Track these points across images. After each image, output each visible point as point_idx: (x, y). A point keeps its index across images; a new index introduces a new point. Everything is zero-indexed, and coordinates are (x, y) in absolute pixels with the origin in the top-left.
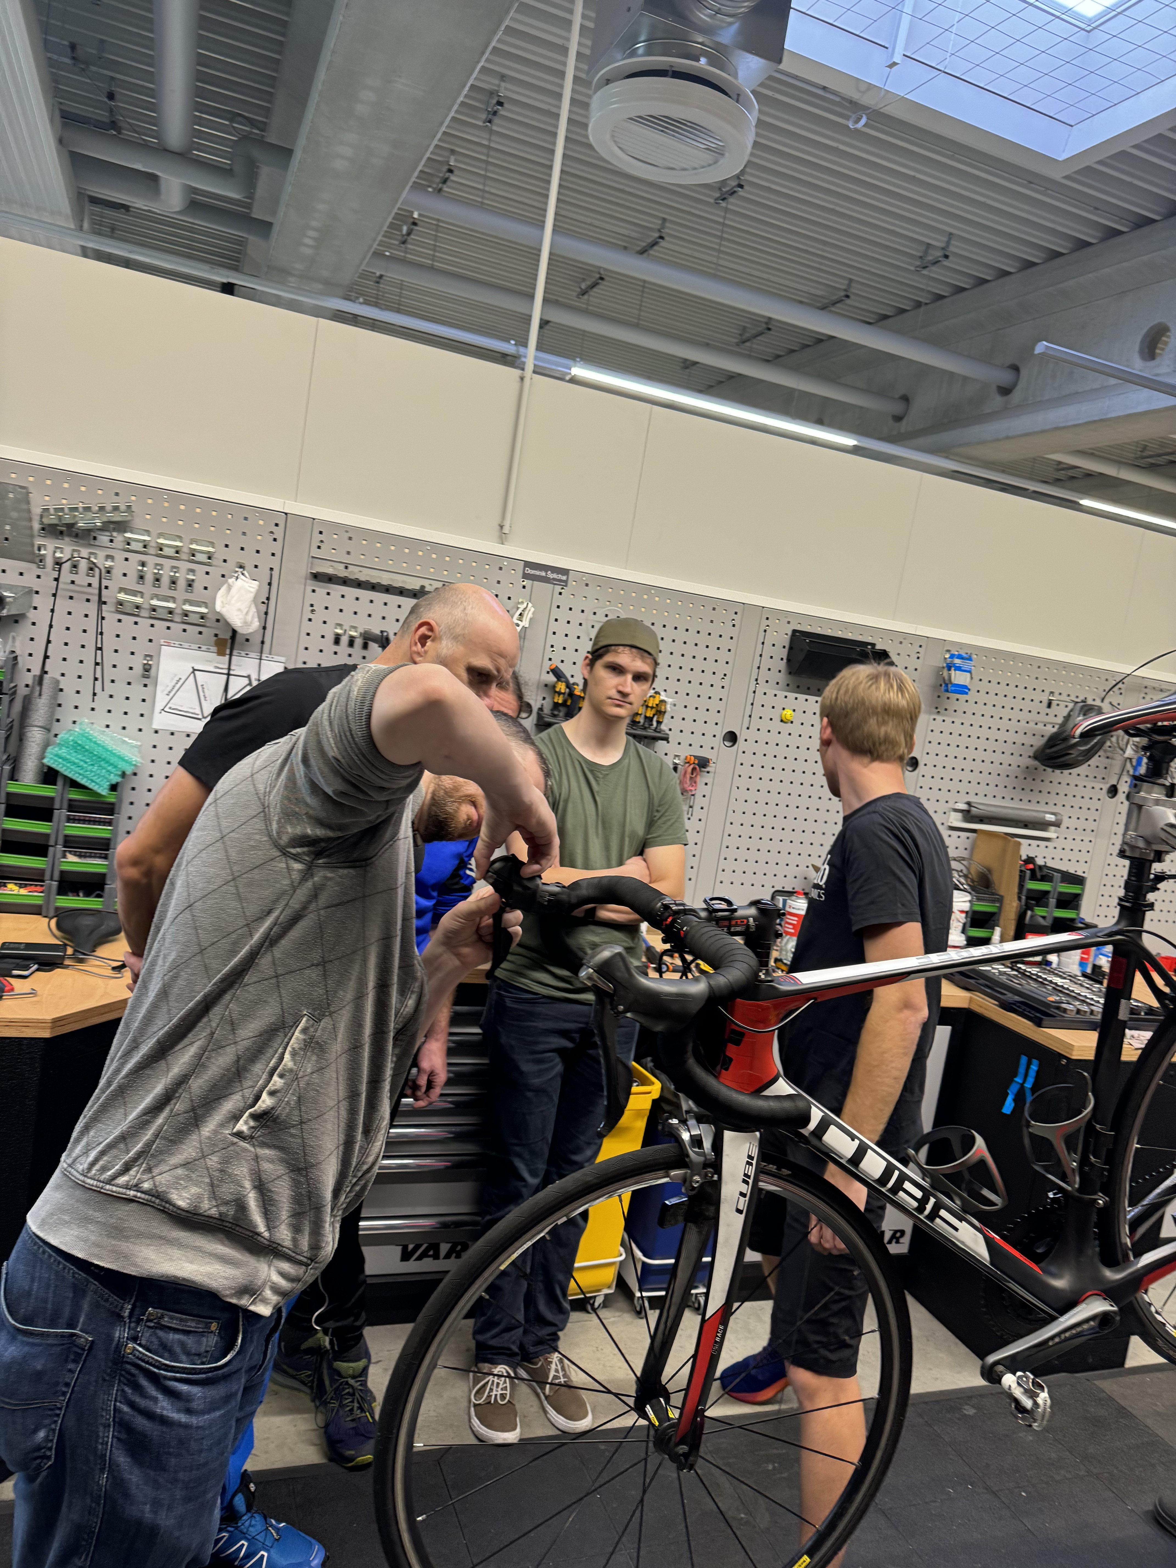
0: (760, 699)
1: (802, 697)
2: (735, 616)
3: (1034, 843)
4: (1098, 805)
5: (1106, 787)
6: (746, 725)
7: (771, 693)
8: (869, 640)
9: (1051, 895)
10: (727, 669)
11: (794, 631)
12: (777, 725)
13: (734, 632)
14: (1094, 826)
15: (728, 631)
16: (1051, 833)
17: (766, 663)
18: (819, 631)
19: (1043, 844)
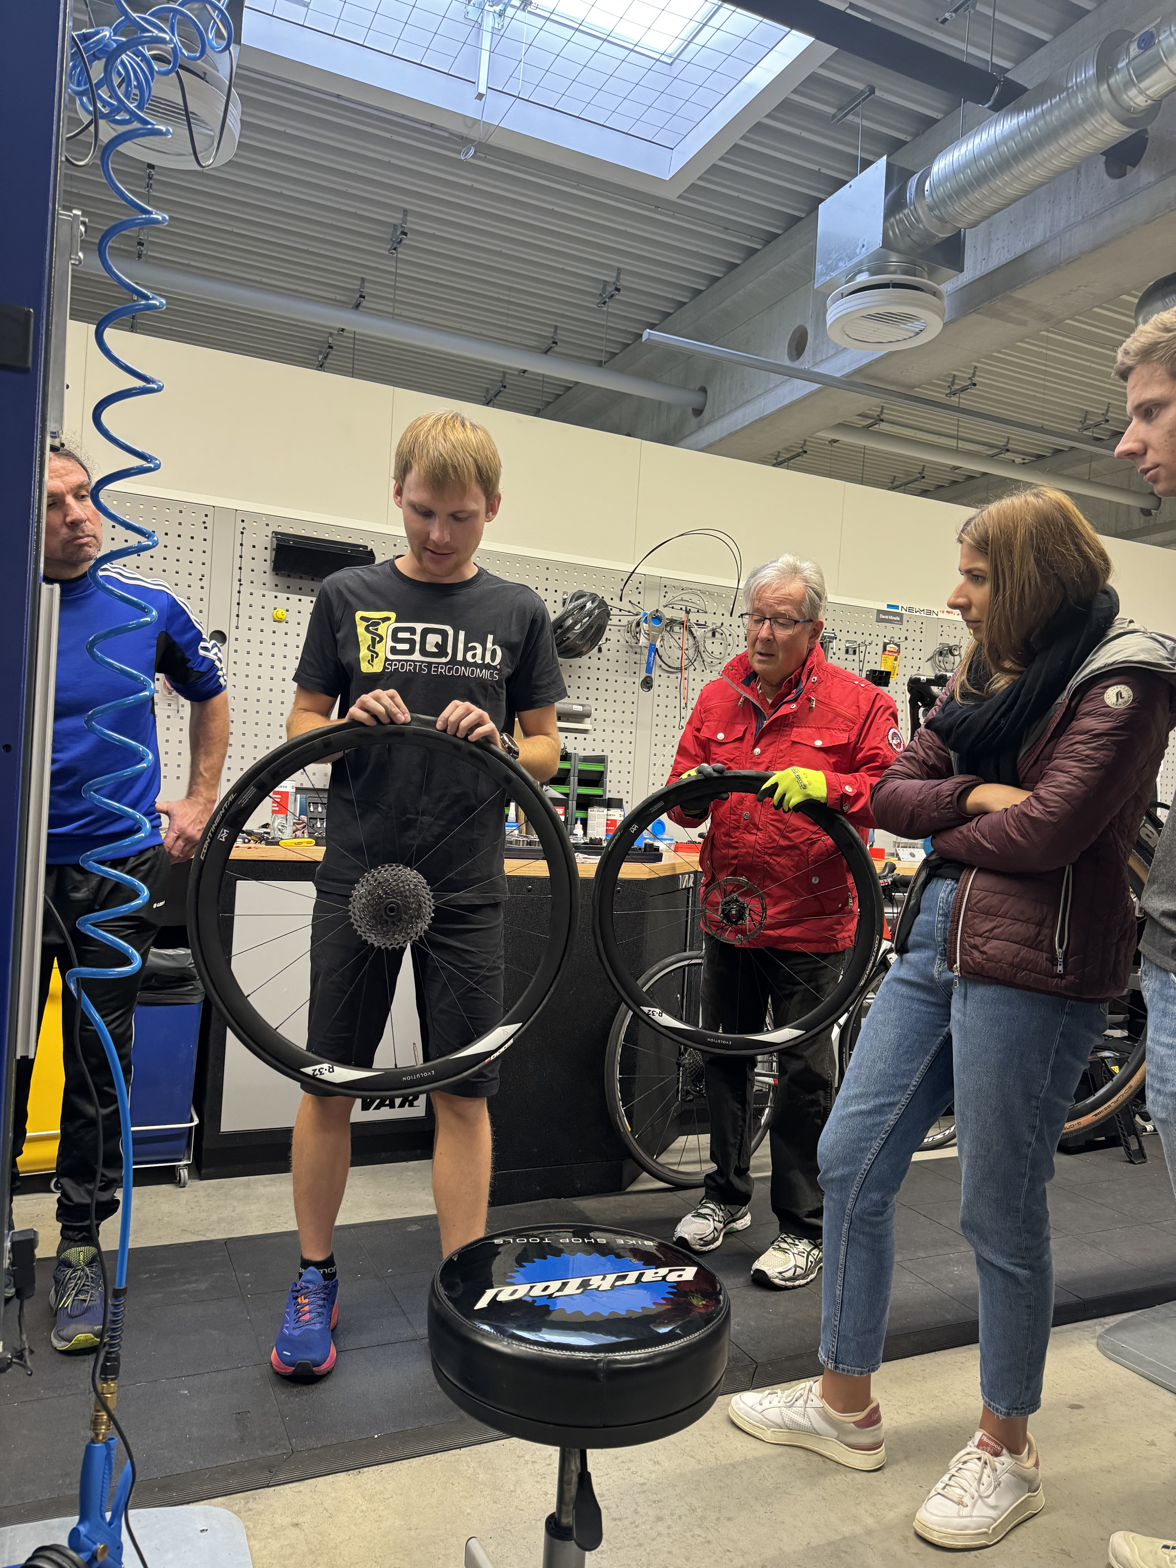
0: (245, 599)
1: (294, 597)
2: (205, 519)
3: (571, 736)
4: (634, 698)
5: (638, 681)
6: (234, 624)
7: (258, 593)
8: (361, 542)
9: (572, 773)
10: (205, 570)
11: (276, 533)
12: (271, 626)
13: (207, 534)
14: (633, 718)
15: (200, 533)
16: (586, 725)
17: (247, 563)
18: (303, 533)
19: (580, 736)
